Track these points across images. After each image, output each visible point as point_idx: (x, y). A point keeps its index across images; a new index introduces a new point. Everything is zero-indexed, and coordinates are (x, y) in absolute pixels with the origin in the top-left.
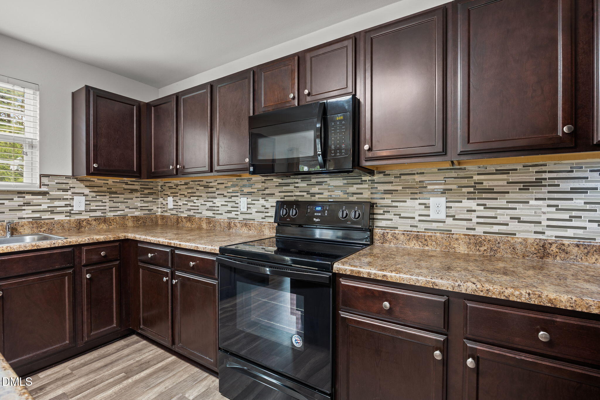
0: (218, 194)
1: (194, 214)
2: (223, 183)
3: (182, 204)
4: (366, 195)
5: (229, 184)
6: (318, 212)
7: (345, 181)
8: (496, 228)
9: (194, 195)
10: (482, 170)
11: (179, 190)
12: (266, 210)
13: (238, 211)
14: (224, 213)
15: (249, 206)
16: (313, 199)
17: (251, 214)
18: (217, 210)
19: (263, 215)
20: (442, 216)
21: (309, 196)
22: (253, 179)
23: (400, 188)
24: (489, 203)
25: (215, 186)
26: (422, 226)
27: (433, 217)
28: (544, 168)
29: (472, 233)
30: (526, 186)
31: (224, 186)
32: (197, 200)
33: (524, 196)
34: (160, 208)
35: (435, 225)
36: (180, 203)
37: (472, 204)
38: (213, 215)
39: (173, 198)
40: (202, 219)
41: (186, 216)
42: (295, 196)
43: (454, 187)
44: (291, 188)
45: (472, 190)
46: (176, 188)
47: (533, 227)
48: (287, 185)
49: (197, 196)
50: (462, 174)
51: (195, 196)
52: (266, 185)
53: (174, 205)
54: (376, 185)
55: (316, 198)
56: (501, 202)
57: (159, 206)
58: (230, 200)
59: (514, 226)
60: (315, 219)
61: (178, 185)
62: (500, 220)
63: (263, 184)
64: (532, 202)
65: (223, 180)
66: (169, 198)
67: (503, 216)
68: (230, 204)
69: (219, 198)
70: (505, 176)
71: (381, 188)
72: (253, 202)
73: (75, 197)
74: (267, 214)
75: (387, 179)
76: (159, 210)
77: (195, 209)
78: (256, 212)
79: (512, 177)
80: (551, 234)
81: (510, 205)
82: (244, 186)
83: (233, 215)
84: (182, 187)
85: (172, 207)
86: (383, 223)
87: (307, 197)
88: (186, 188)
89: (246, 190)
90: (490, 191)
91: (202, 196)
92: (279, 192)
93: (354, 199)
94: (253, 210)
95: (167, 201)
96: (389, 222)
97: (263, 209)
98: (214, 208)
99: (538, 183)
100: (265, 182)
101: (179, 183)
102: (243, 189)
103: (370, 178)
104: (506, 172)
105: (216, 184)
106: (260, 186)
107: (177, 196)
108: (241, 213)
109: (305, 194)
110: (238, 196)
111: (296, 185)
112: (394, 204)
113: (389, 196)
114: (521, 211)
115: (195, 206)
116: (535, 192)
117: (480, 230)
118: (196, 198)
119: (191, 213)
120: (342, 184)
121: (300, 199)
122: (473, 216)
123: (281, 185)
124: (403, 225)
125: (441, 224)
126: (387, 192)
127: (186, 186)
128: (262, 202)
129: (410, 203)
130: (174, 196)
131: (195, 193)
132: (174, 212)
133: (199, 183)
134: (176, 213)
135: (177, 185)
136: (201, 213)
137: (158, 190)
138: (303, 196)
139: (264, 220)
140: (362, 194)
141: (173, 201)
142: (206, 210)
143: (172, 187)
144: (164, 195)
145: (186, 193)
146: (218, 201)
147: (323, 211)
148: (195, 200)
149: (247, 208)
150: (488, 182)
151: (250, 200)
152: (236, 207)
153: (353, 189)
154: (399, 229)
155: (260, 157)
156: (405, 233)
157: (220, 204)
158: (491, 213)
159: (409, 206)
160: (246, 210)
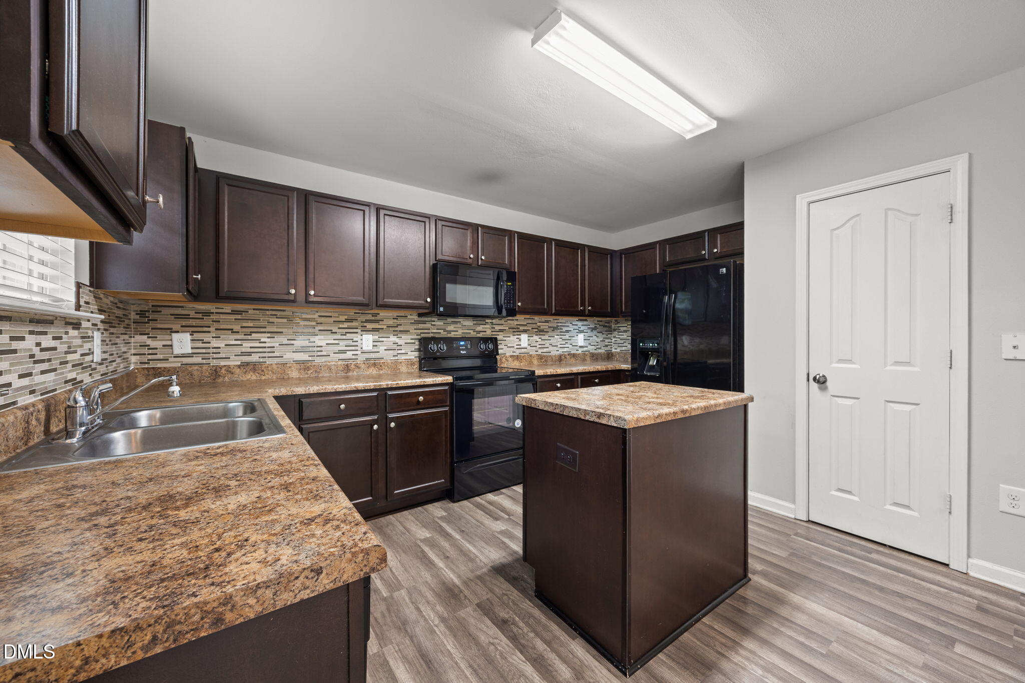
0: (320, 330)
1: (261, 360)
2: (331, 317)
3: (222, 345)
4: (489, 333)
5: (343, 318)
6: (462, 346)
7: (475, 322)
8: (545, 350)
9: (262, 330)
10: (540, 320)
11: (213, 321)
12: (399, 348)
13: (357, 350)
14: (332, 355)
15: (375, 344)
16: (449, 335)
17: (379, 352)
18: (318, 351)
19: (395, 353)
20: (526, 345)
21: (446, 333)
22: (380, 314)
23: (507, 328)
24: (543, 337)
25: (314, 319)
26: (518, 352)
27: (523, 346)
28: (558, 321)
29: (537, 353)
30: (555, 329)
31: (332, 319)
32: (268, 337)
33: (553, 334)
34: (134, 355)
35: (523, 351)
36: (215, 343)
37: (537, 338)
38: (310, 358)
39: (191, 335)
40: (288, 365)
41: (239, 363)
42: (432, 333)
43: (530, 328)
44: (428, 325)
45: (536, 330)
46: (203, 319)
47: (555, 348)
48: (424, 322)
49: (268, 332)
50: (533, 321)
51: (265, 332)
52: (398, 322)
53: (192, 348)
54: (494, 326)
55: (452, 335)
56: (546, 337)
57: (133, 351)
58: (344, 337)
59: (551, 348)
60: (462, 352)
61: (213, 313)
62: (546, 346)
63: (395, 321)
64: (556, 337)
65: (331, 312)
66: (175, 336)
67: (547, 344)
68: (342, 343)
69: (320, 335)
70: (547, 324)
71: (497, 328)
72: (381, 339)
73: (95, 332)
74: (399, 352)
75: (500, 322)
76: (134, 359)
77: (265, 352)
78: (385, 350)
79: (550, 325)
80: (561, 351)
81: (549, 338)
82: (367, 321)
83: (349, 355)
84: (222, 316)
85: (190, 351)
86: (501, 352)
87: (443, 334)
88: (235, 319)
89: (370, 326)
90: (542, 331)
91: (282, 332)
92: (415, 329)
93: (481, 335)
94: (382, 348)
95: (171, 340)
96: (503, 350)
97: (395, 346)
98: (311, 349)
99: (557, 328)
100: (397, 319)
101: (214, 311)
102: (365, 324)
103: (491, 321)
104: (547, 322)
105: (316, 316)
106: (391, 322)
107: (209, 332)
108: (362, 353)
109: (442, 331)
110: (357, 333)
111: (433, 323)
112: (505, 339)
113: (501, 333)
114: (553, 341)
115: (265, 347)
116: (556, 331)
117: (540, 351)
118: (269, 335)
119: (254, 358)
120: (472, 324)
121: (437, 336)
122: (537, 344)
123: (417, 322)
124: (510, 352)
125: (526, 350)
126: (501, 330)
127: (239, 317)
128: (393, 339)
129: (512, 337)
130: (192, 332)
131: (265, 328)
132: (198, 360)
133: (274, 313)
134: (204, 361)
135: (208, 314)
136: (282, 357)
137: (130, 319)
138: (440, 333)
139: (396, 358)
140: (485, 332)
141: (192, 340)
142: (293, 352)
143: (189, 315)
144: (152, 329)
145: (236, 328)
146: (319, 340)
147: (466, 346)
148: (264, 337)
149: (373, 346)
150: (544, 326)
151: (376, 337)
152: (354, 345)
153: (480, 328)
154: (508, 354)
155: (448, 300)
156: (511, 356)
157: (323, 343)
158: (543, 342)
159: (512, 340)
160: (370, 348)
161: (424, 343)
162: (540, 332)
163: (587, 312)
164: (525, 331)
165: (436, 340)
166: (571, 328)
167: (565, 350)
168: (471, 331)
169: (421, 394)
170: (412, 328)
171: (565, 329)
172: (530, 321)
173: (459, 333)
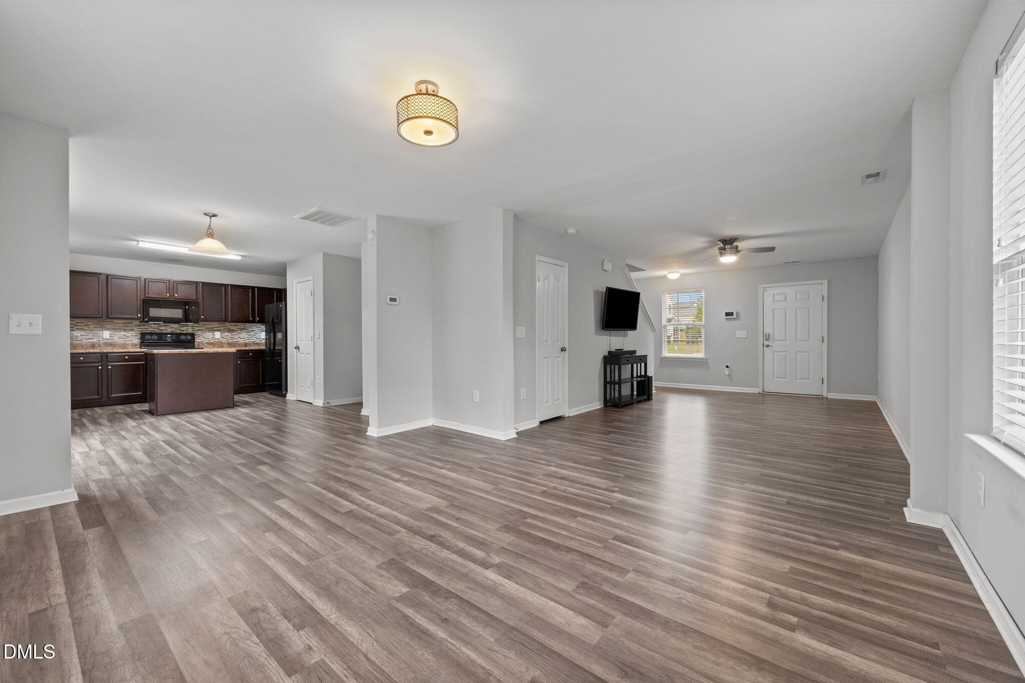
0: (77, 329)
2: (84, 322)
4: (190, 331)
5: (91, 323)
6: (169, 337)
7: (181, 325)
8: (234, 340)
10: (230, 325)
12: (127, 337)
13: (100, 338)
14: (84, 340)
15: (111, 335)
16: (161, 332)
17: (114, 338)
18: (76, 338)
19: (125, 340)
20: (219, 337)
21: (159, 330)
22: (114, 322)
23: (203, 328)
24: (233, 333)
26: (212, 341)
27: (216, 338)
28: (245, 325)
29: (228, 342)
30: (242, 329)
31: (84, 324)
33: (241, 332)
35: (217, 340)
37: (228, 334)
42: (150, 330)
43: (222, 329)
44: (147, 327)
45: (227, 330)
47: (243, 340)
48: (144, 325)
50: (225, 325)
52: (127, 325)
54: (194, 328)
55: (164, 331)
56: (236, 333)
58: (91, 332)
59: (239, 339)
60: (168, 340)
62: (235, 338)
63: (124, 325)
64: (243, 333)
67: (236, 337)
68: (90, 335)
69: (77, 331)
70: (236, 327)
71: (196, 328)
72: (115, 333)
74: (127, 339)
75: (199, 326)
78: (118, 338)
79: (239, 327)
80: (247, 341)
81: (238, 334)
83: (95, 340)
86: (198, 341)
87: (157, 331)
89: (108, 327)
90: (233, 330)
92: (138, 329)
93: (184, 332)
94: (116, 337)
96: (200, 340)
97: (124, 337)
99: (244, 329)
102: (105, 326)
103: (193, 325)
104: (236, 325)
106: (122, 325)
108: (103, 339)
109: (156, 329)
110: (100, 330)
111: (150, 326)
112: (201, 334)
114: (240, 335)
116: (243, 331)
117: (230, 341)
120: (179, 327)
121: (153, 332)
122: (228, 337)
123: (138, 325)
124: (205, 341)
125: (219, 340)
126: (199, 330)
128: (123, 333)
129: (208, 333)
139: (125, 342)
140: (188, 330)
146: (76, 333)
150: (232, 328)
151: (112, 332)
152: (98, 336)
154: (204, 342)
155: (150, 315)
156: (206, 343)
157: (79, 335)
158: (233, 336)
159: (209, 335)
160: (108, 337)
161: (143, 335)
162: (230, 331)
163: (256, 321)
164: (219, 330)
165: (151, 334)
166: (256, 329)
167: (251, 340)
168: (178, 330)
169: (126, 355)
170: (136, 328)
171: (250, 330)
172: (222, 325)
173: (169, 330)
